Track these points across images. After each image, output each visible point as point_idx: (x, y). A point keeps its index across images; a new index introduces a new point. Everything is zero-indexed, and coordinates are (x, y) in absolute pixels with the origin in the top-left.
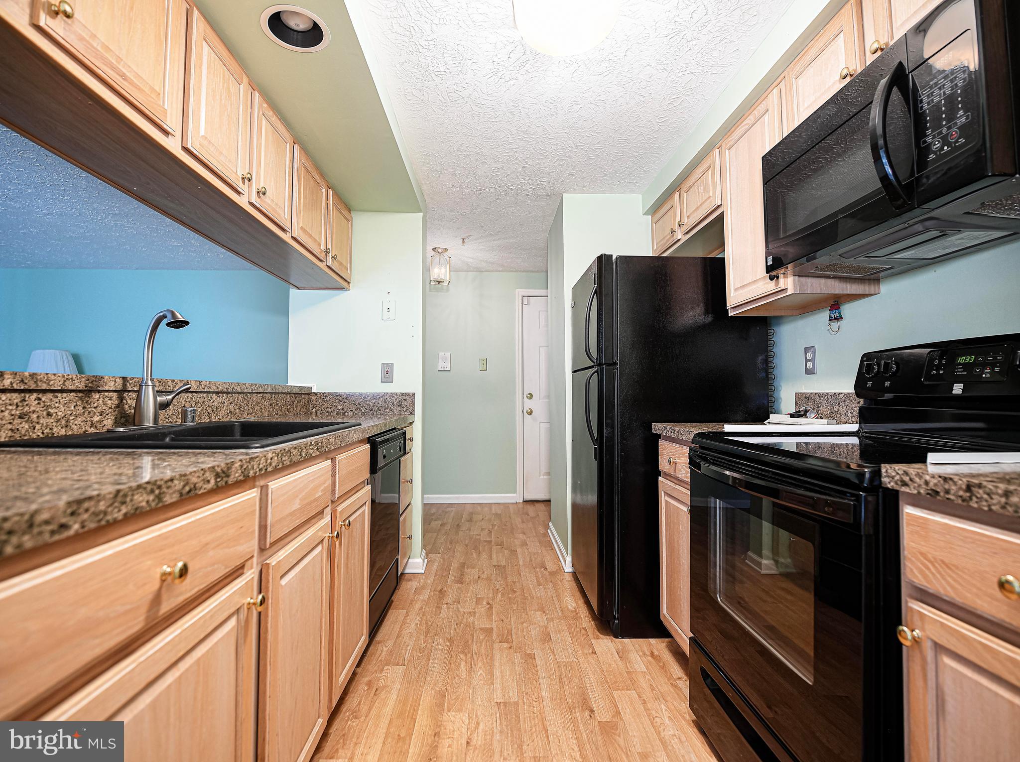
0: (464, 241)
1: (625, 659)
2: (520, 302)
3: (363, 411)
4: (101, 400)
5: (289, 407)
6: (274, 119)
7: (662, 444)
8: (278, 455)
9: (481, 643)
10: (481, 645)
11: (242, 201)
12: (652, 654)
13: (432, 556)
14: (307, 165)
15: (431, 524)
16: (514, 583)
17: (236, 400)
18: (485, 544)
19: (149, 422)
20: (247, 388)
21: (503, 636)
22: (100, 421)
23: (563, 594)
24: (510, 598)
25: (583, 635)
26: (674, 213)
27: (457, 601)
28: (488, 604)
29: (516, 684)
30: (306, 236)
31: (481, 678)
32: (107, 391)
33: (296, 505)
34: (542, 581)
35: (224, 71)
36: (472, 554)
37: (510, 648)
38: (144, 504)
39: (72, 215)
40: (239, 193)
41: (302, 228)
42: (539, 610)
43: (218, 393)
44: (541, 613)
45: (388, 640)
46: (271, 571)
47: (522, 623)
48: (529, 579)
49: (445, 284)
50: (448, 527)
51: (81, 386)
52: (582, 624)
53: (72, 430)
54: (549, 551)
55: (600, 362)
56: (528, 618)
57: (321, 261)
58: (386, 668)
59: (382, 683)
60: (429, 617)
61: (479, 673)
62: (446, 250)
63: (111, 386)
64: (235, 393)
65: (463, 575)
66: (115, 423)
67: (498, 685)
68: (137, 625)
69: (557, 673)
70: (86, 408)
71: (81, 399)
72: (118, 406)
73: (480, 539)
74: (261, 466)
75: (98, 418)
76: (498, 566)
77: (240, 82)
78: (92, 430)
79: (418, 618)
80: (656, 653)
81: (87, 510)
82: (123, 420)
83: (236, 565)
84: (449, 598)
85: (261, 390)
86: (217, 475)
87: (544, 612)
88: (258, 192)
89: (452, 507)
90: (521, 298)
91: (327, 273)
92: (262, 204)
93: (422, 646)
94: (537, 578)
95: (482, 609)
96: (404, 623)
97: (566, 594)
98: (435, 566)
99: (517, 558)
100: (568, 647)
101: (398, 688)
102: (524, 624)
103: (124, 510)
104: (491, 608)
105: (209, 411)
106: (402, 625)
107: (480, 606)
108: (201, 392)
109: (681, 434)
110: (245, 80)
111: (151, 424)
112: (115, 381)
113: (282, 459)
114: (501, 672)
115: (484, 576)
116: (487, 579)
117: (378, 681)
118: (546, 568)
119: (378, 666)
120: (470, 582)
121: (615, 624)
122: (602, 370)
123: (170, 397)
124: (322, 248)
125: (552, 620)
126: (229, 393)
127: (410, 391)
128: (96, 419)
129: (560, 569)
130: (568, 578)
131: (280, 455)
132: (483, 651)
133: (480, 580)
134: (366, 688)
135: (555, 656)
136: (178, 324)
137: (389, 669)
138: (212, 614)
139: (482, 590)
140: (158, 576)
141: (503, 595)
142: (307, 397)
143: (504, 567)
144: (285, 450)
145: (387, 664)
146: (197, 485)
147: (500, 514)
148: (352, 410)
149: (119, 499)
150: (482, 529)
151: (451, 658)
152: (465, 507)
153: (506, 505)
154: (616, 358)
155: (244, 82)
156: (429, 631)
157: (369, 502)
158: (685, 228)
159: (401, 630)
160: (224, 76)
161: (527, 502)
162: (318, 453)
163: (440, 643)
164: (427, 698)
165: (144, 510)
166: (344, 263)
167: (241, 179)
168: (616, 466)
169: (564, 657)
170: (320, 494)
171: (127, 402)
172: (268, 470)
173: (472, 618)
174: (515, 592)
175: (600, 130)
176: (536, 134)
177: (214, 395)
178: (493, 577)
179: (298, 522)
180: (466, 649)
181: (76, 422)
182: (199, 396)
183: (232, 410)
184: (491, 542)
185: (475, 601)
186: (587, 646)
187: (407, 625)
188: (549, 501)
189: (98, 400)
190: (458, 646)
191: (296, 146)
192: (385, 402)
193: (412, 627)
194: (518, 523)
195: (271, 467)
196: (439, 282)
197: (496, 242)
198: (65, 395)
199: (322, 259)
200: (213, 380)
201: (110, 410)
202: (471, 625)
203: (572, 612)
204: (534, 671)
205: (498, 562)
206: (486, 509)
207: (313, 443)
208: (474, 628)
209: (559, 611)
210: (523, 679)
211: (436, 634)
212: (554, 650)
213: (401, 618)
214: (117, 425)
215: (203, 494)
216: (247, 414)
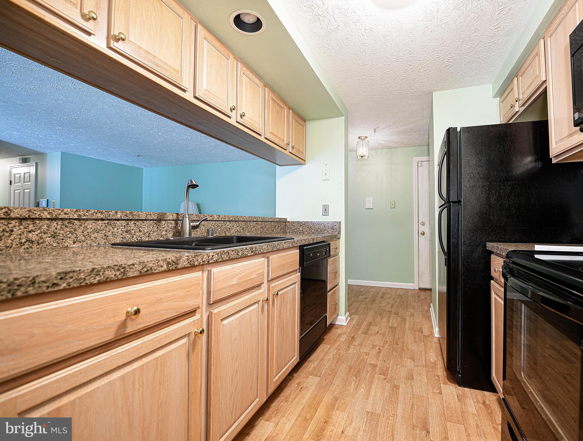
0: (375, 131)
1: (462, 402)
2: (416, 165)
3: (313, 231)
4: (166, 224)
5: (273, 229)
6: (251, 75)
7: (493, 256)
8: (218, 254)
9: (368, 372)
10: (367, 374)
11: (232, 121)
12: (484, 403)
13: (354, 316)
14: (274, 98)
15: (359, 297)
16: (399, 339)
17: (241, 225)
18: (387, 312)
19: (187, 235)
20: (247, 219)
21: (383, 370)
22: (166, 235)
23: (429, 350)
24: (393, 348)
25: (436, 380)
26: (513, 93)
27: (361, 345)
28: (379, 349)
29: (382, 402)
30: (274, 137)
31: (362, 394)
32: (169, 220)
33: (235, 281)
34: (417, 340)
35: (218, 54)
36: (377, 318)
37: (385, 379)
38: (113, 276)
39: (188, 139)
40: (230, 117)
41: (271, 132)
42: (410, 358)
43: (230, 221)
44: (411, 360)
45: (315, 361)
46: (213, 316)
47: (397, 365)
48: (409, 338)
49: (366, 157)
50: (368, 300)
51: (155, 218)
52: (437, 372)
53: (151, 238)
54: (428, 322)
55: (448, 200)
56: (402, 362)
57: (285, 149)
58: (310, 376)
59: (305, 385)
60: (342, 351)
61: (362, 391)
62: (366, 137)
63: (171, 217)
64: (240, 221)
65: (369, 329)
66: (173, 235)
67: (370, 401)
68: (109, 336)
69: (411, 401)
70: (158, 228)
71: (156, 224)
72: (175, 227)
73: (385, 309)
74: (204, 260)
75: (165, 233)
76: (392, 327)
77: (228, 58)
78: (162, 239)
79: (336, 351)
80: (487, 402)
81: (72, 277)
82: (178, 234)
83: (185, 311)
84: (356, 342)
85: (255, 220)
86: (169, 263)
87: (413, 360)
88: (241, 116)
89: (373, 289)
90: (416, 163)
91: (290, 156)
92: (244, 121)
93: (333, 368)
94: (415, 338)
95: (374, 352)
96: (327, 352)
97: (431, 351)
98: (354, 322)
99: (405, 324)
100: (423, 386)
101: (313, 390)
102: (398, 366)
103: (98, 278)
104: (380, 352)
105: (225, 230)
106: (325, 354)
107: (373, 350)
108: (220, 221)
109: (502, 251)
110: (231, 57)
111: (188, 236)
112: (173, 215)
113: (221, 256)
114: (375, 393)
115: (381, 332)
116: (382, 334)
117: (304, 383)
118: (423, 333)
119: (306, 375)
120: (371, 335)
121: (458, 377)
122: (450, 206)
123: (198, 223)
124: (285, 142)
125: (417, 366)
126: (236, 221)
127: (338, 221)
128: (163, 233)
129: (432, 334)
130: (436, 340)
131: (220, 254)
132: (368, 378)
133: (378, 334)
134: (296, 386)
135: (413, 390)
136: (195, 186)
137: (311, 378)
138: (166, 336)
139: (377, 340)
140: (125, 312)
141: (389, 345)
142: (284, 223)
143: (395, 328)
144: (224, 251)
145: (311, 375)
146: (153, 268)
147: (402, 295)
148: (307, 231)
149: (94, 272)
150: (388, 304)
151: (347, 378)
152: (381, 289)
153: (407, 290)
154: (460, 198)
155: (230, 58)
156: (339, 360)
157: (299, 282)
158: (521, 102)
159: (324, 357)
160: (218, 57)
161: (421, 289)
162: (253, 254)
163: (343, 368)
164: (327, 399)
165: (113, 279)
166: (301, 149)
167: (230, 110)
168: (460, 271)
169: (419, 392)
170: (255, 276)
171: (179, 225)
172: (210, 262)
173: (367, 356)
174: (398, 344)
175: (449, 44)
176: (405, 55)
177: (228, 222)
178: (387, 333)
179: (236, 291)
180: (358, 374)
181: (154, 235)
182: (219, 223)
183: (239, 230)
184: (391, 311)
185: (371, 346)
186: (436, 388)
187: (328, 354)
188: (431, 290)
189: (164, 225)
190: (353, 372)
191: (266, 88)
192: (324, 227)
193: (330, 356)
194: (411, 302)
195: (213, 260)
196: (362, 157)
197: (395, 129)
198: (148, 222)
199: (285, 148)
200: (227, 215)
201: (171, 229)
202: (365, 360)
203: (433, 363)
204: (396, 397)
205: (392, 324)
206: (394, 291)
207: (248, 248)
208: (366, 363)
209: (424, 361)
210: (388, 400)
211: (343, 362)
212: (413, 386)
213: (326, 349)
214: (174, 236)
215: (157, 273)
216: (247, 232)
